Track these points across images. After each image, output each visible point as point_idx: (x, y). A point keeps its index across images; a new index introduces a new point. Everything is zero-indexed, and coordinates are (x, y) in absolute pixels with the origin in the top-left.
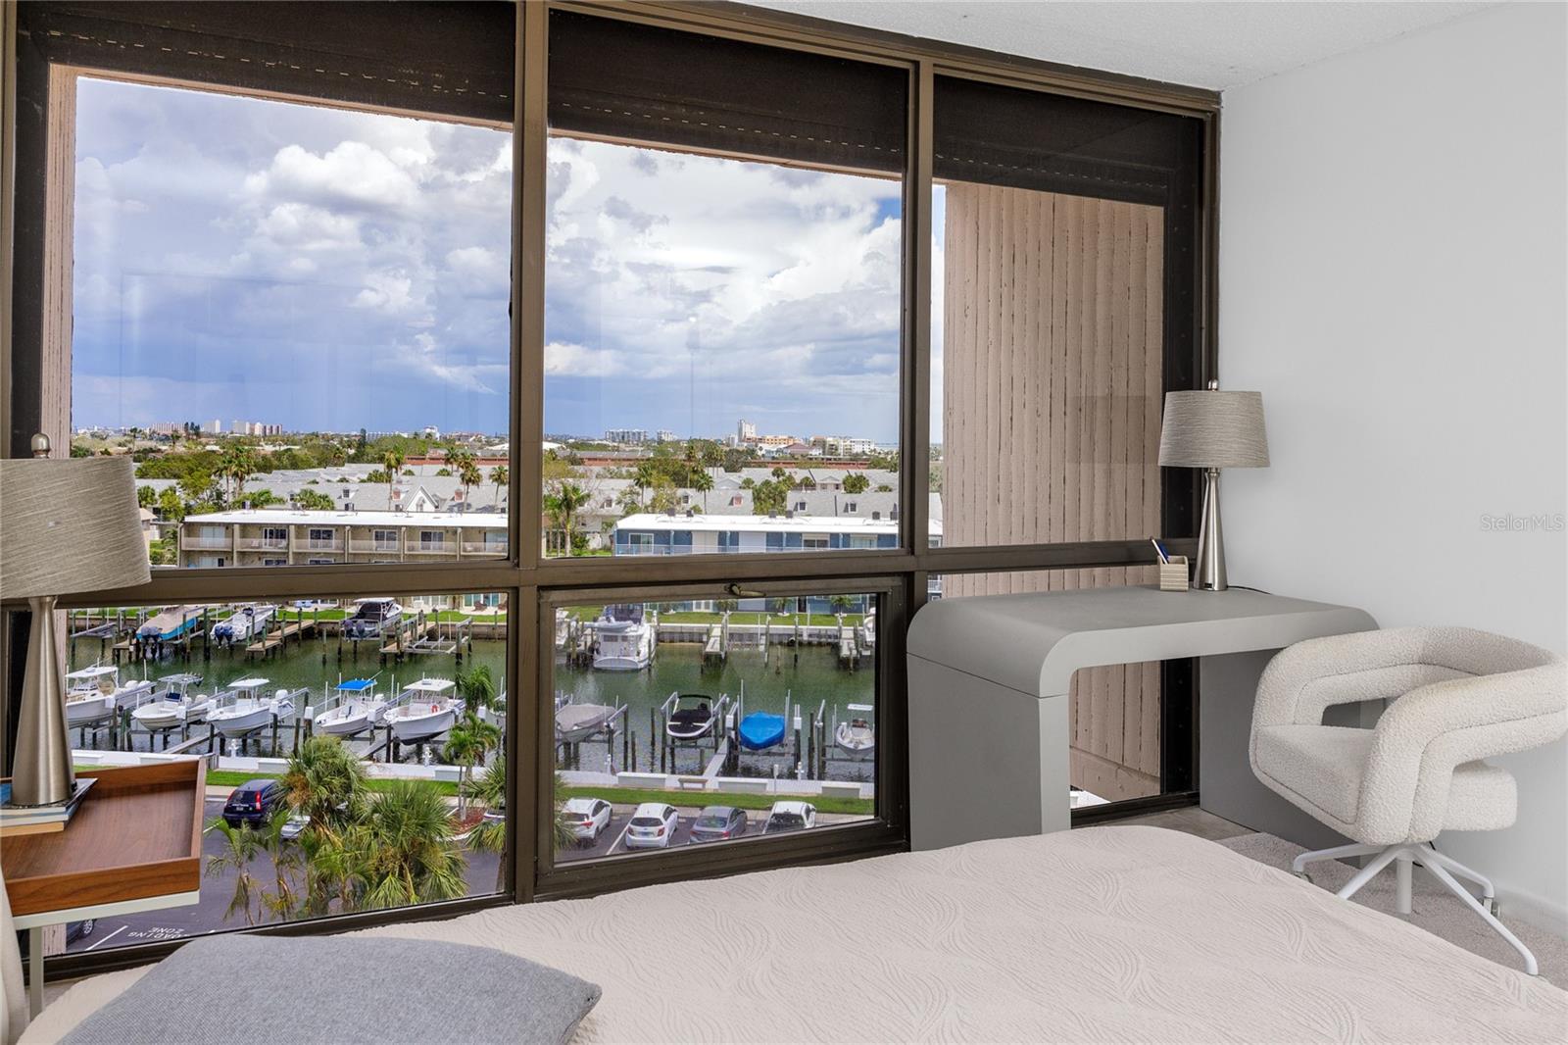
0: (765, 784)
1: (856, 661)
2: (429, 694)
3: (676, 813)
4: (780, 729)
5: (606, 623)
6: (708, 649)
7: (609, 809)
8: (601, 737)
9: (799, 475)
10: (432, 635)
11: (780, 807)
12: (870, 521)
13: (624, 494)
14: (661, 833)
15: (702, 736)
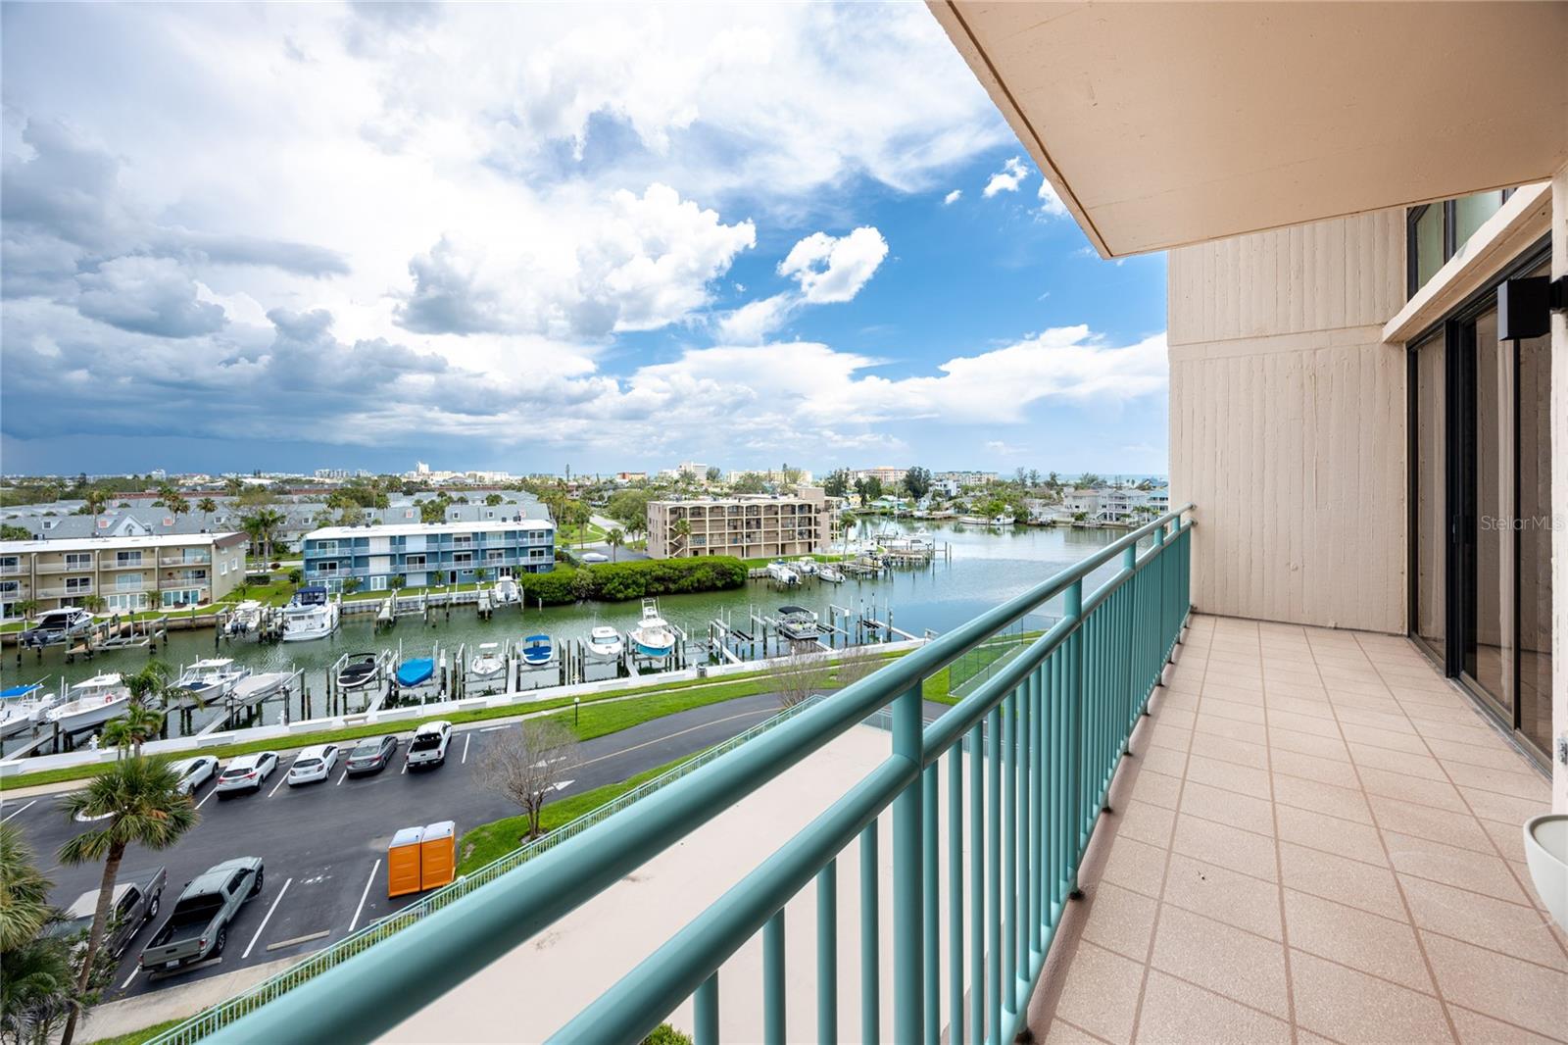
0: (415, 711)
1: (490, 612)
2: (103, 688)
3: (336, 750)
4: (429, 669)
5: (294, 608)
6: (381, 616)
7: (275, 758)
8: (276, 697)
9: (455, 495)
10: (126, 633)
11: (423, 730)
12: (500, 522)
13: (319, 514)
14: (321, 768)
15: (368, 682)
